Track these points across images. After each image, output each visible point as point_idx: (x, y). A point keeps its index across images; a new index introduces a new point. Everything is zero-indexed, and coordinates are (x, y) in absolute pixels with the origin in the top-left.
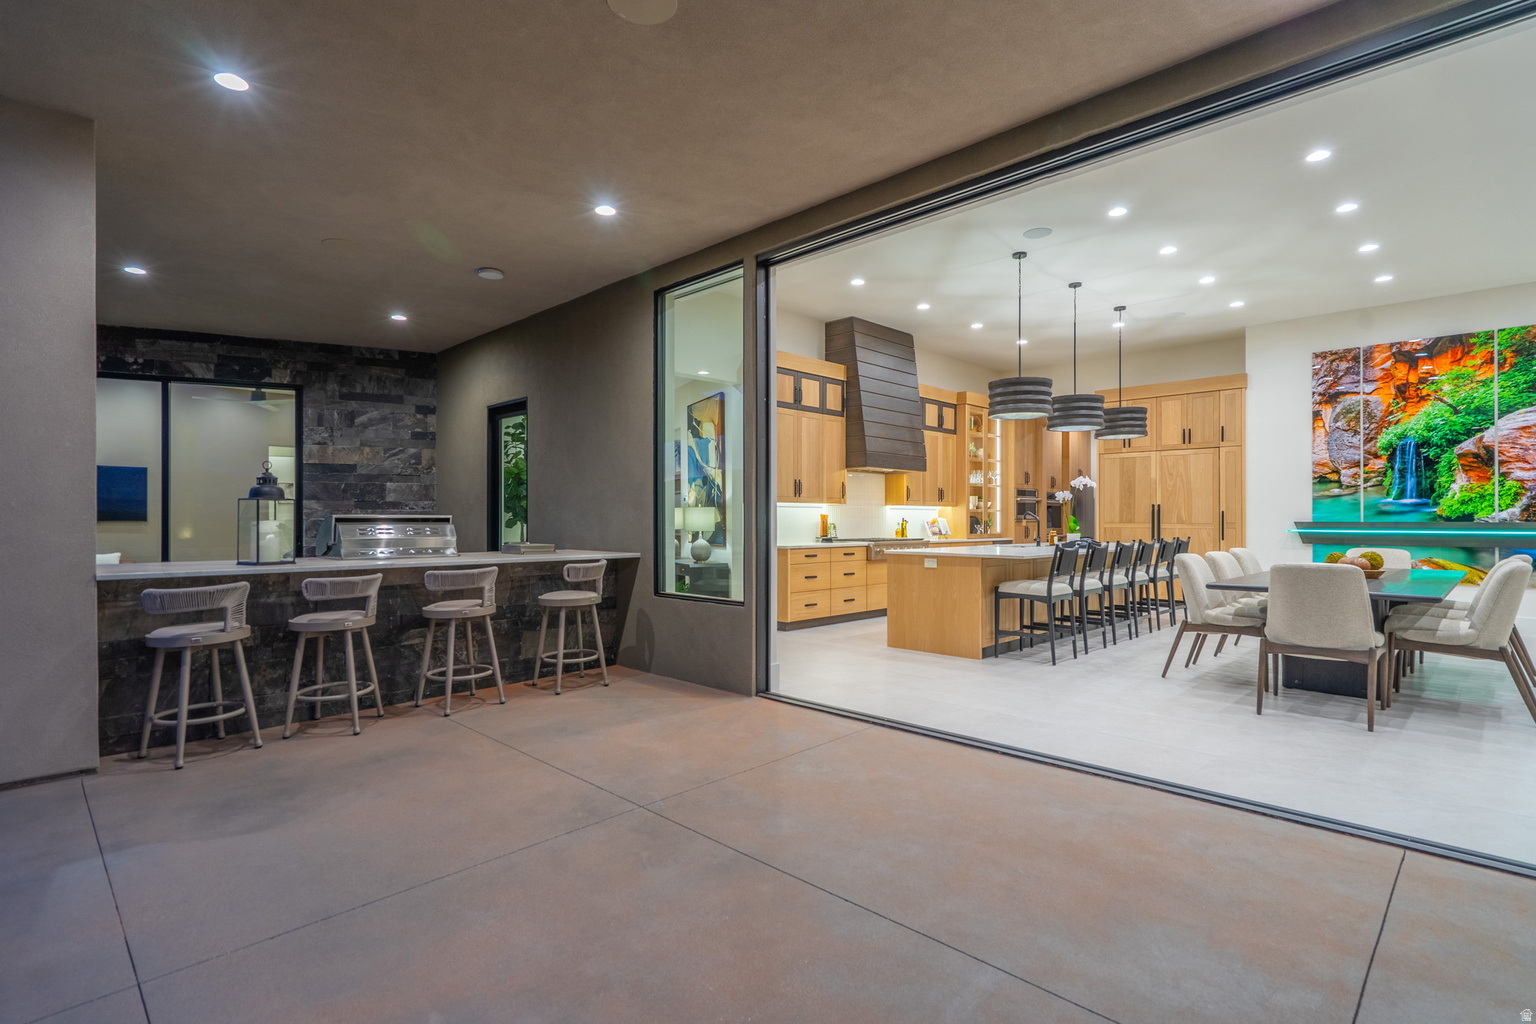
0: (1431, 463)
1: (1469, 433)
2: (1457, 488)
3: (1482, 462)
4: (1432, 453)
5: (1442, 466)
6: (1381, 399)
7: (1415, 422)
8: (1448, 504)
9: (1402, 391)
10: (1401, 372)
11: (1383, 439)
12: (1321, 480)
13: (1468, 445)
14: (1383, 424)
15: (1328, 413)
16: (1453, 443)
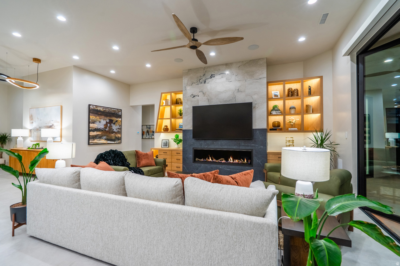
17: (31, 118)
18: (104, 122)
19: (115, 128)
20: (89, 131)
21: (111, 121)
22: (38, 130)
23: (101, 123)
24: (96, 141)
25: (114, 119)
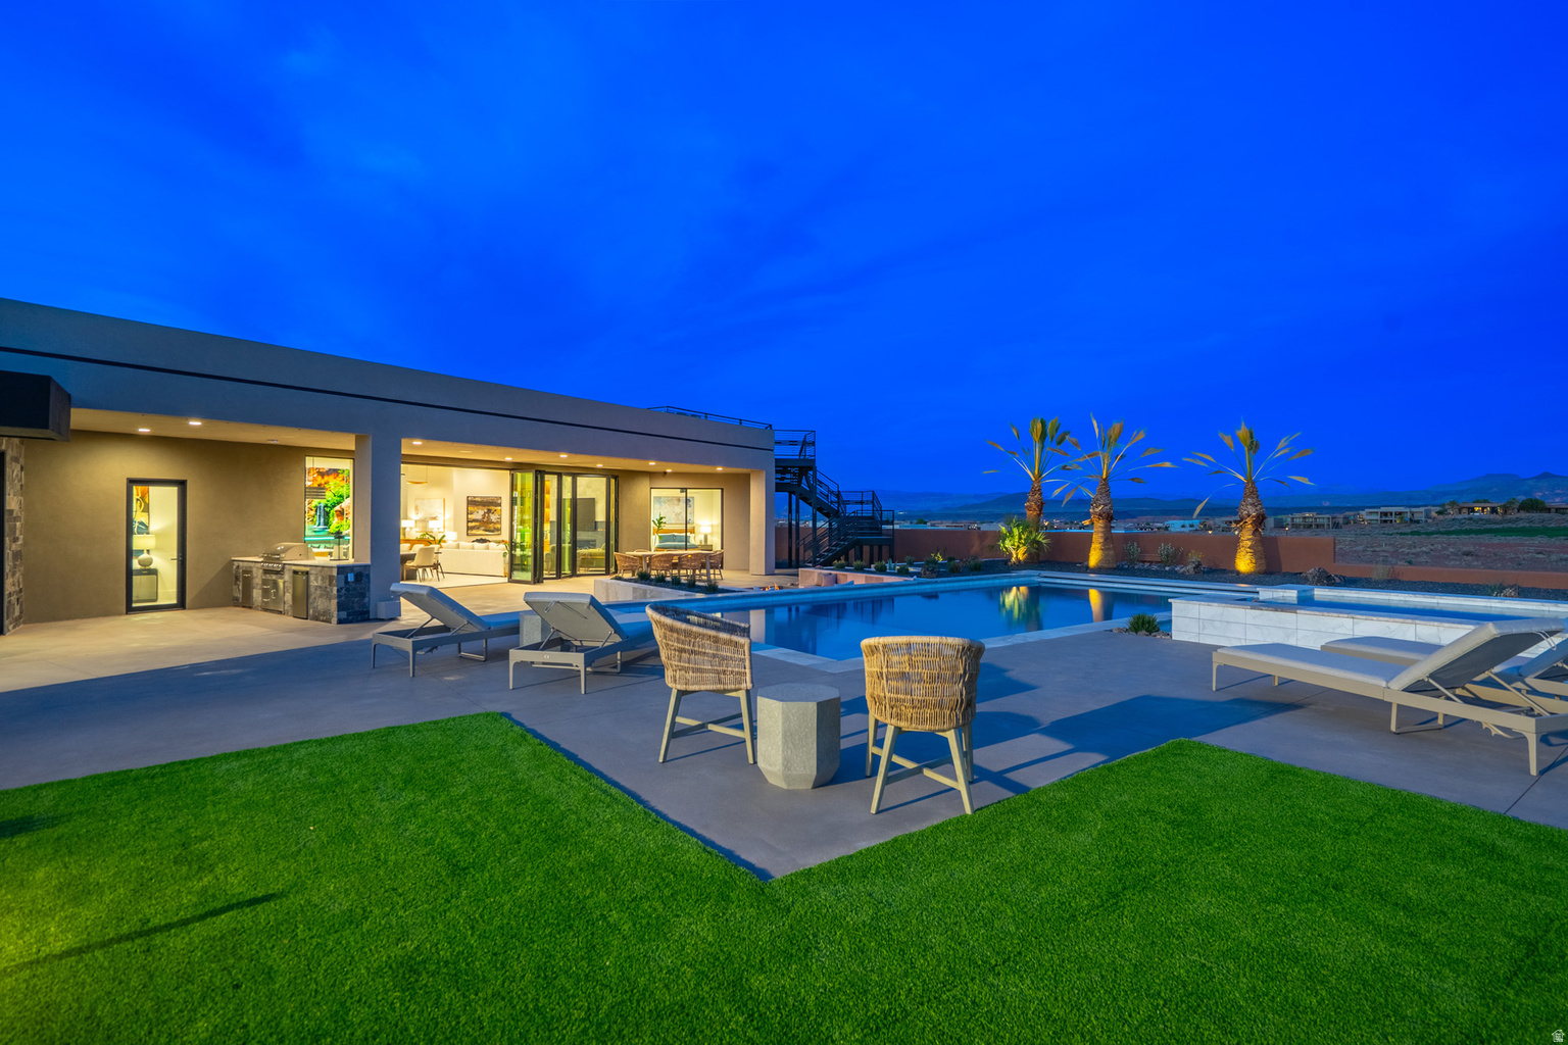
0: (327, 513)
1: (338, 503)
2: (335, 522)
3: (341, 514)
4: (328, 509)
5: (331, 515)
8: (333, 528)
9: (320, 486)
10: (319, 478)
13: (338, 508)
16: (334, 506)
17: (416, 508)
18: (481, 512)
19: (493, 517)
20: (468, 522)
21: (489, 511)
22: (424, 521)
23: (479, 514)
24: (474, 532)
25: (493, 508)
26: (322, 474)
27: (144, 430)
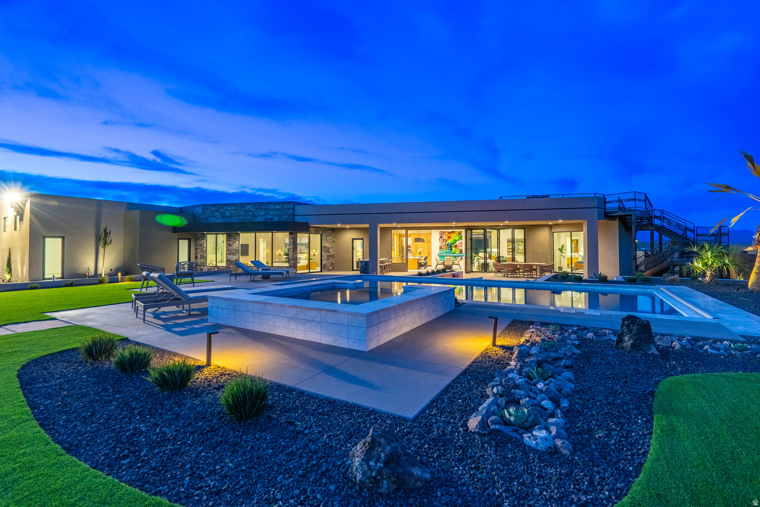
0: (451, 246)
2: (454, 249)
3: (456, 246)
6: (447, 238)
7: (450, 241)
8: (453, 251)
9: (448, 237)
11: (447, 243)
12: (440, 248)
13: (455, 244)
14: (447, 241)
15: (441, 239)
26: (449, 233)
27: (348, 227)
